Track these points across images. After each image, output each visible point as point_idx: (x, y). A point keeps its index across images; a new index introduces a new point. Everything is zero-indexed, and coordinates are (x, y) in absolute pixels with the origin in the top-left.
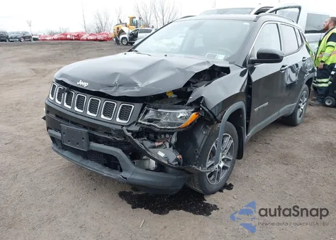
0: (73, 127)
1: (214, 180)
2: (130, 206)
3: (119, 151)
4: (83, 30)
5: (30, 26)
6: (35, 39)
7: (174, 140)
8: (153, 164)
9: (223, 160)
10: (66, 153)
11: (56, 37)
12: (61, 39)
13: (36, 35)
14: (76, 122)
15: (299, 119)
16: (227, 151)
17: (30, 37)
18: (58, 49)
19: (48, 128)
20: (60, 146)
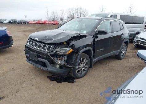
0: (33, 53)
1: (79, 73)
2: (50, 80)
3: (47, 61)
4: (47, 20)
5: (26, 17)
6: (27, 23)
7: (66, 58)
8: (58, 66)
9: (84, 67)
10: (31, 62)
11: (36, 22)
12: (38, 23)
13: (28, 21)
14: (34, 51)
15: (122, 57)
16: (85, 64)
17: (25, 22)
18: (36, 27)
19: (26, 53)
20: (29, 59)
